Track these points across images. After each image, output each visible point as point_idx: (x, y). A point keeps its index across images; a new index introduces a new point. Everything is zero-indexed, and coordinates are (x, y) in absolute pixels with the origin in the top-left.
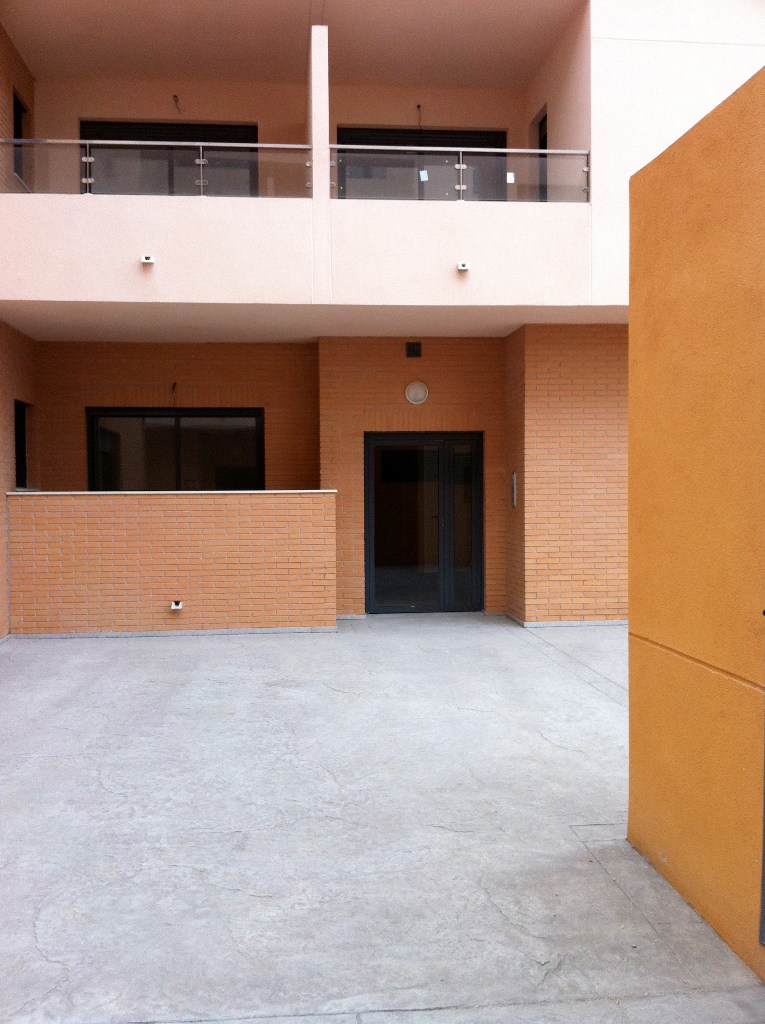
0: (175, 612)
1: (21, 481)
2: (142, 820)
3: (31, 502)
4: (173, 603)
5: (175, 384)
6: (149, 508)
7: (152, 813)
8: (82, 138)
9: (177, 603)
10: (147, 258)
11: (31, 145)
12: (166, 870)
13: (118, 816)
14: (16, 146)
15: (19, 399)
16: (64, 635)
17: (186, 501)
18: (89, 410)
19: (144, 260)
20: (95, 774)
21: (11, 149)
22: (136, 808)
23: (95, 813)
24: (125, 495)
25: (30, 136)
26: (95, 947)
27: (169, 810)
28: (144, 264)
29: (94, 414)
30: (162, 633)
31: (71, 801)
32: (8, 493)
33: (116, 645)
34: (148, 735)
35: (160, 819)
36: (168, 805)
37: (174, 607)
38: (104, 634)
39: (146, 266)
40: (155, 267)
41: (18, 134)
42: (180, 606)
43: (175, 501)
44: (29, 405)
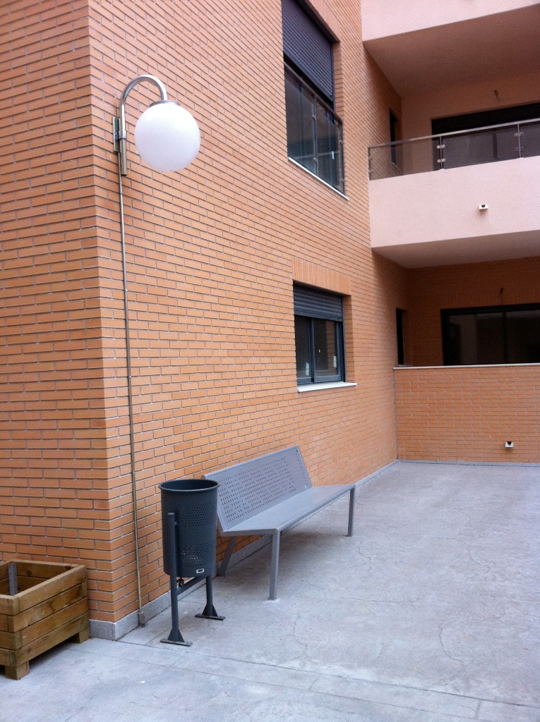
0: (508, 449)
1: (401, 361)
2: (502, 584)
3: (409, 374)
4: (507, 443)
5: (502, 289)
6: (487, 376)
7: (507, 579)
8: (433, 134)
9: (509, 443)
10: (483, 206)
11: (401, 145)
12: (521, 616)
13: (485, 579)
14: (392, 146)
15: (399, 307)
16: (433, 462)
17: (514, 371)
18: (443, 311)
19: (481, 208)
20: (466, 551)
21: (389, 149)
22: (496, 575)
23: (470, 576)
24: (470, 368)
25: (400, 138)
26: (480, 655)
27: (519, 579)
28: (481, 211)
29: (446, 314)
30: (499, 463)
31: (453, 567)
32: (394, 368)
33: (468, 470)
34: (498, 531)
35: (514, 585)
36: (518, 576)
37: (507, 445)
38: (459, 462)
39: (483, 211)
40: (489, 211)
41: (393, 139)
42: (512, 445)
43: (506, 371)
44: (404, 311)
